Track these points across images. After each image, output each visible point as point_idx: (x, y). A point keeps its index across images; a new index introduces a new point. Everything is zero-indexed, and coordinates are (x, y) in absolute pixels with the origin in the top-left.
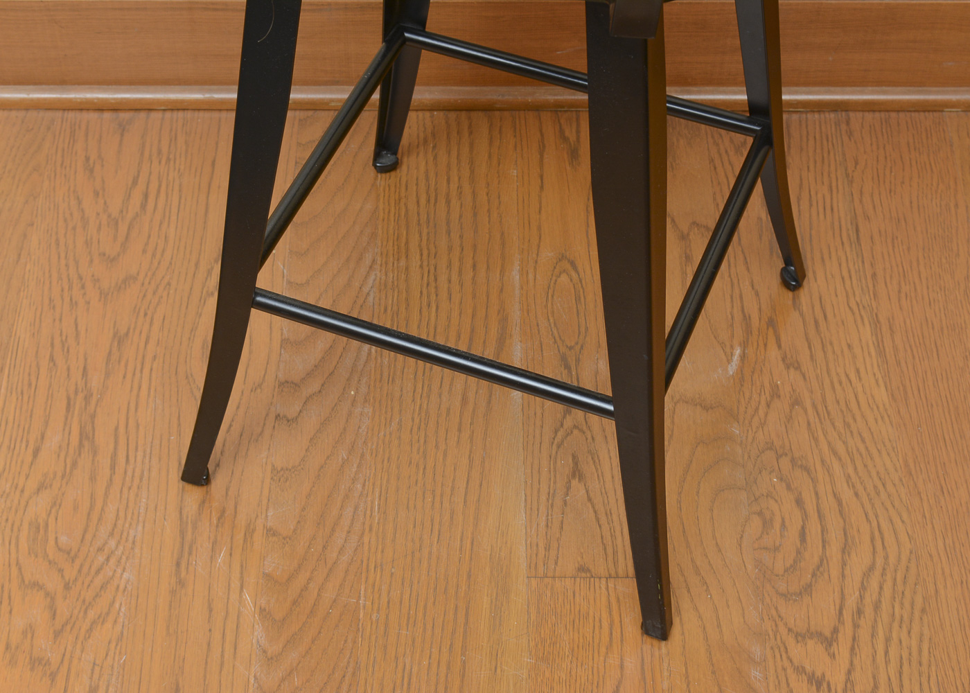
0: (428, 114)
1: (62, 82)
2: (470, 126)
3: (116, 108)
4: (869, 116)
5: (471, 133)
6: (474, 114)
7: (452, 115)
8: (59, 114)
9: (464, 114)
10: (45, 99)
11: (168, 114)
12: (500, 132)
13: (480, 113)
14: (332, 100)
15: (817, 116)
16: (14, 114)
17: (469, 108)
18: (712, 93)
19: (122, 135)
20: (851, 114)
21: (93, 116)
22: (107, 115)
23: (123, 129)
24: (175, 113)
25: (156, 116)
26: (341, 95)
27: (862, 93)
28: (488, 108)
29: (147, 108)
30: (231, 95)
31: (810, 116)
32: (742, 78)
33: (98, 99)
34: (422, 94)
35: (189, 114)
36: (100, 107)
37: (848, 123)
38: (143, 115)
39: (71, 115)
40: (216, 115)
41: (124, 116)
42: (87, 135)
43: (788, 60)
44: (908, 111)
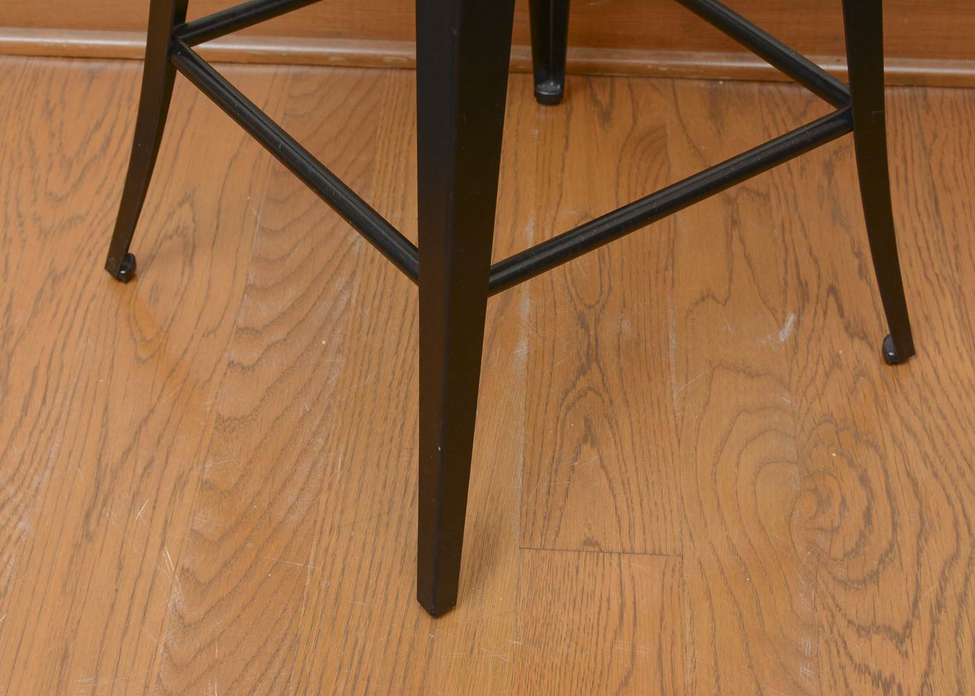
1: (29, 24)
3: (87, 56)
4: (950, 92)
14: (332, 55)
19: (91, 82)
20: (929, 91)
29: (122, 56)
36: (70, 55)
37: (925, 98)
42: (50, 80)
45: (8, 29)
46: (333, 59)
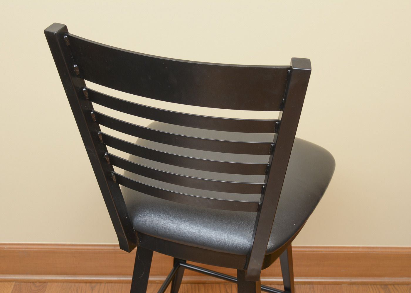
0: (186, 285)
1: (75, 274)
2: (199, 289)
3: (91, 282)
4: (319, 286)
5: (199, 291)
6: (200, 285)
7: (193, 285)
8: (73, 284)
9: (197, 285)
10: (69, 279)
11: (107, 284)
12: (208, 291)
13: (202, 285)
14: (157, 280)
15: (304, 286)
16: (60, 284)
17: (198, 283)
18: (272, 279)
19: (92, 291)
20: (314, 286)
21: (84, 285)
22: (88, 284)
23: (92, 289)
24: (109, 284)
25: (103, 285)
26: (164, 278)
27: (317, 279)
28: (204, 283)
29: (100, 282)
30: (130, 278)
31: (301, 286)
32: (281, 274)
33: (86, 279)
34: (185, 279)
35: (113, 284)
36: (86, 282)
37: (313, 288)
38: (99, 284)
39: (77, 284)
40: (121, 284)
41: (93, 285)
42: (81, 291)
43: (295, 269)
44: (331, 284)
45: (69, 275)
46: (157, 281)
